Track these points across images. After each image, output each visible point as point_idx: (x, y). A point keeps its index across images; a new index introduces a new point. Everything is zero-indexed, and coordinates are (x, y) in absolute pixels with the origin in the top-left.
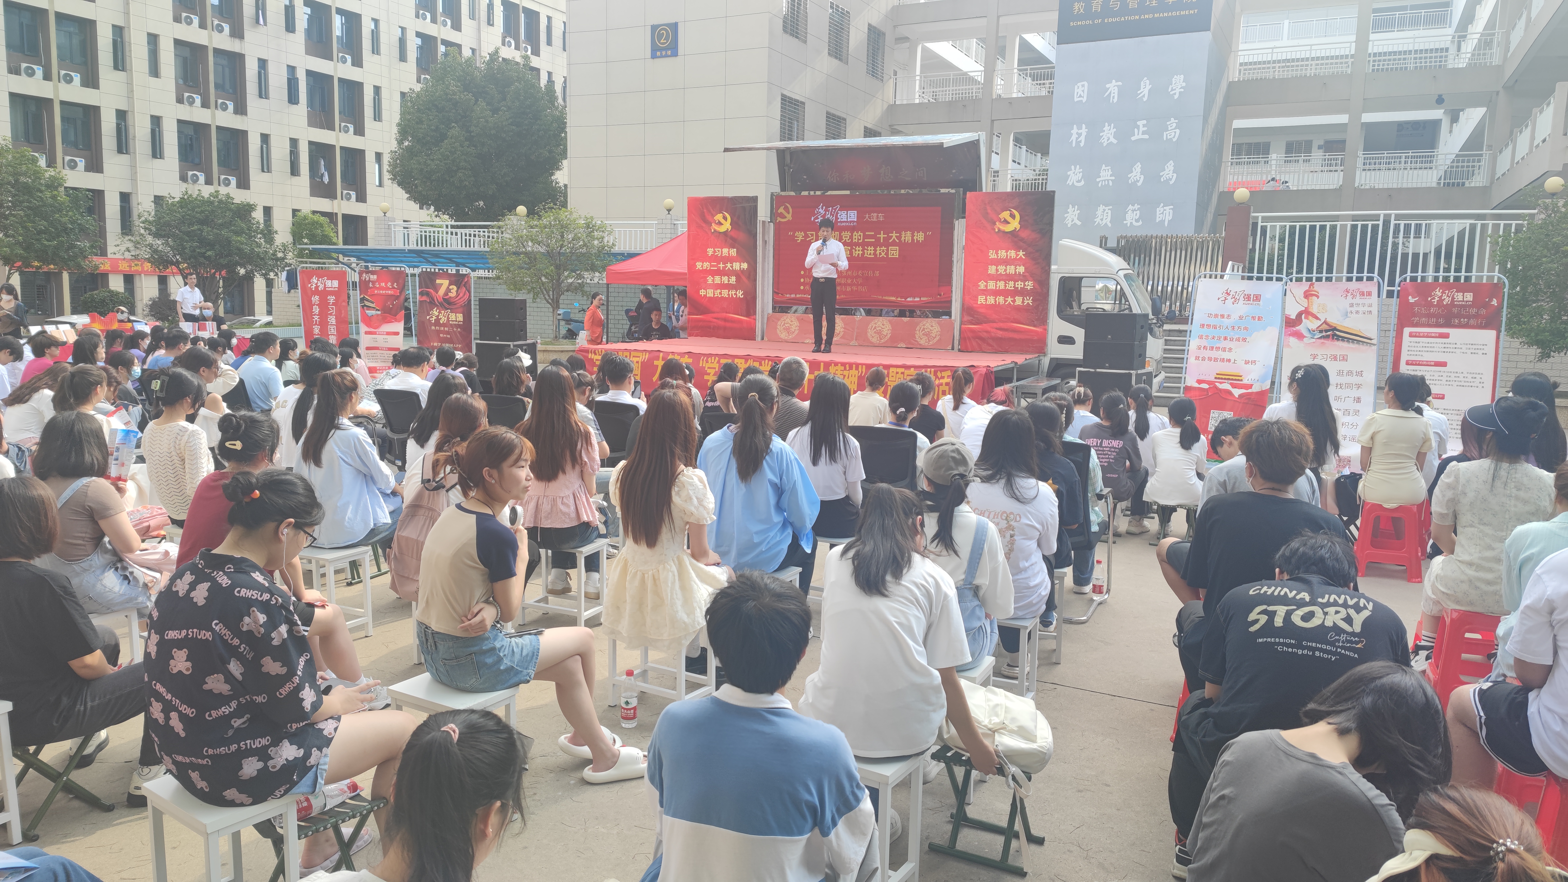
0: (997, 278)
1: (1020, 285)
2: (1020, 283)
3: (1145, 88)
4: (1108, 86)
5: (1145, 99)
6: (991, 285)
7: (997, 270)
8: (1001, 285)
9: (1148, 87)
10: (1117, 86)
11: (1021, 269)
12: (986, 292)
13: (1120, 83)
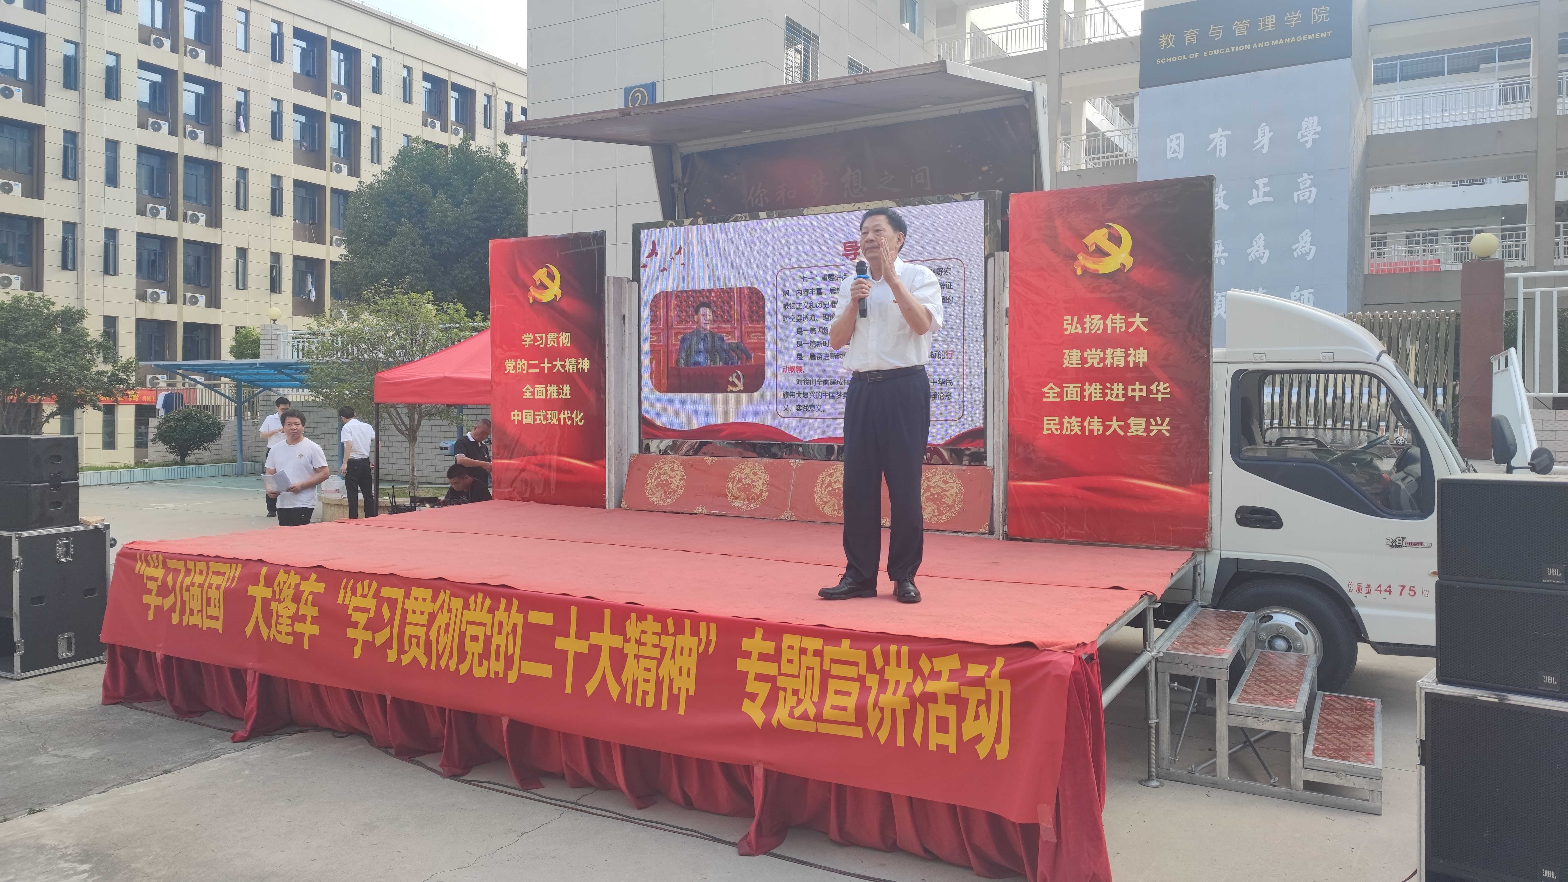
0: (1085, 375)
1: (1137, 391)
2: (1137, 386)
3: (1264, 136)
4: (1211, 136)
5: (1265, 151)
6: (1072, 392)
7: (1084, 360)
8: (1094, 391)
9: (1269, 135)
10: (1225, 136)
11: (1140, 356)
12: (1063, 409)
13: (1229, 132)
